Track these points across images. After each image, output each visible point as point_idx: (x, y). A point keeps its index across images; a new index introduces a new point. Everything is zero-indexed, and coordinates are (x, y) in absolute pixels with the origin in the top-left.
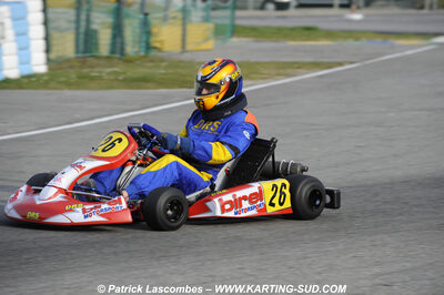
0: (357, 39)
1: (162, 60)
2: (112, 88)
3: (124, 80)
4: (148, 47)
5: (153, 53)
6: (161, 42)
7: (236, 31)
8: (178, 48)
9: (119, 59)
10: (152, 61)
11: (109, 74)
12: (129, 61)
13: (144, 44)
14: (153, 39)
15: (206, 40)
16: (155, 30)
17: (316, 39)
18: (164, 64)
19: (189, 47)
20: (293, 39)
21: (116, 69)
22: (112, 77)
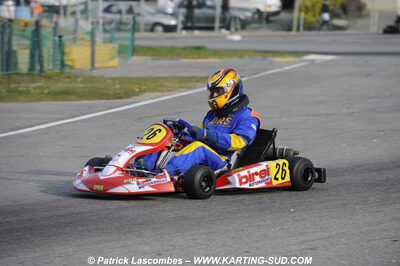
0: (241, 57)
1: (77, 76)
2: (40, 100)
3: (49, 94)
4: (63, 65)
5: (67, 70)
6: (73, 61)
7: (135, 50)
8: (88, 66)
9: (39, 75)
10: (69, 77)
11: (34, 88)
12: (48, 77)
13: (58, 63)
14: (66, 58)
15: (113, 58)
16: (67, 50)
17: (205, 57)
18: (79, 80)
19: (97, 65)
20: (186, 58)
21: (40, 84)
22: (38, 91)
